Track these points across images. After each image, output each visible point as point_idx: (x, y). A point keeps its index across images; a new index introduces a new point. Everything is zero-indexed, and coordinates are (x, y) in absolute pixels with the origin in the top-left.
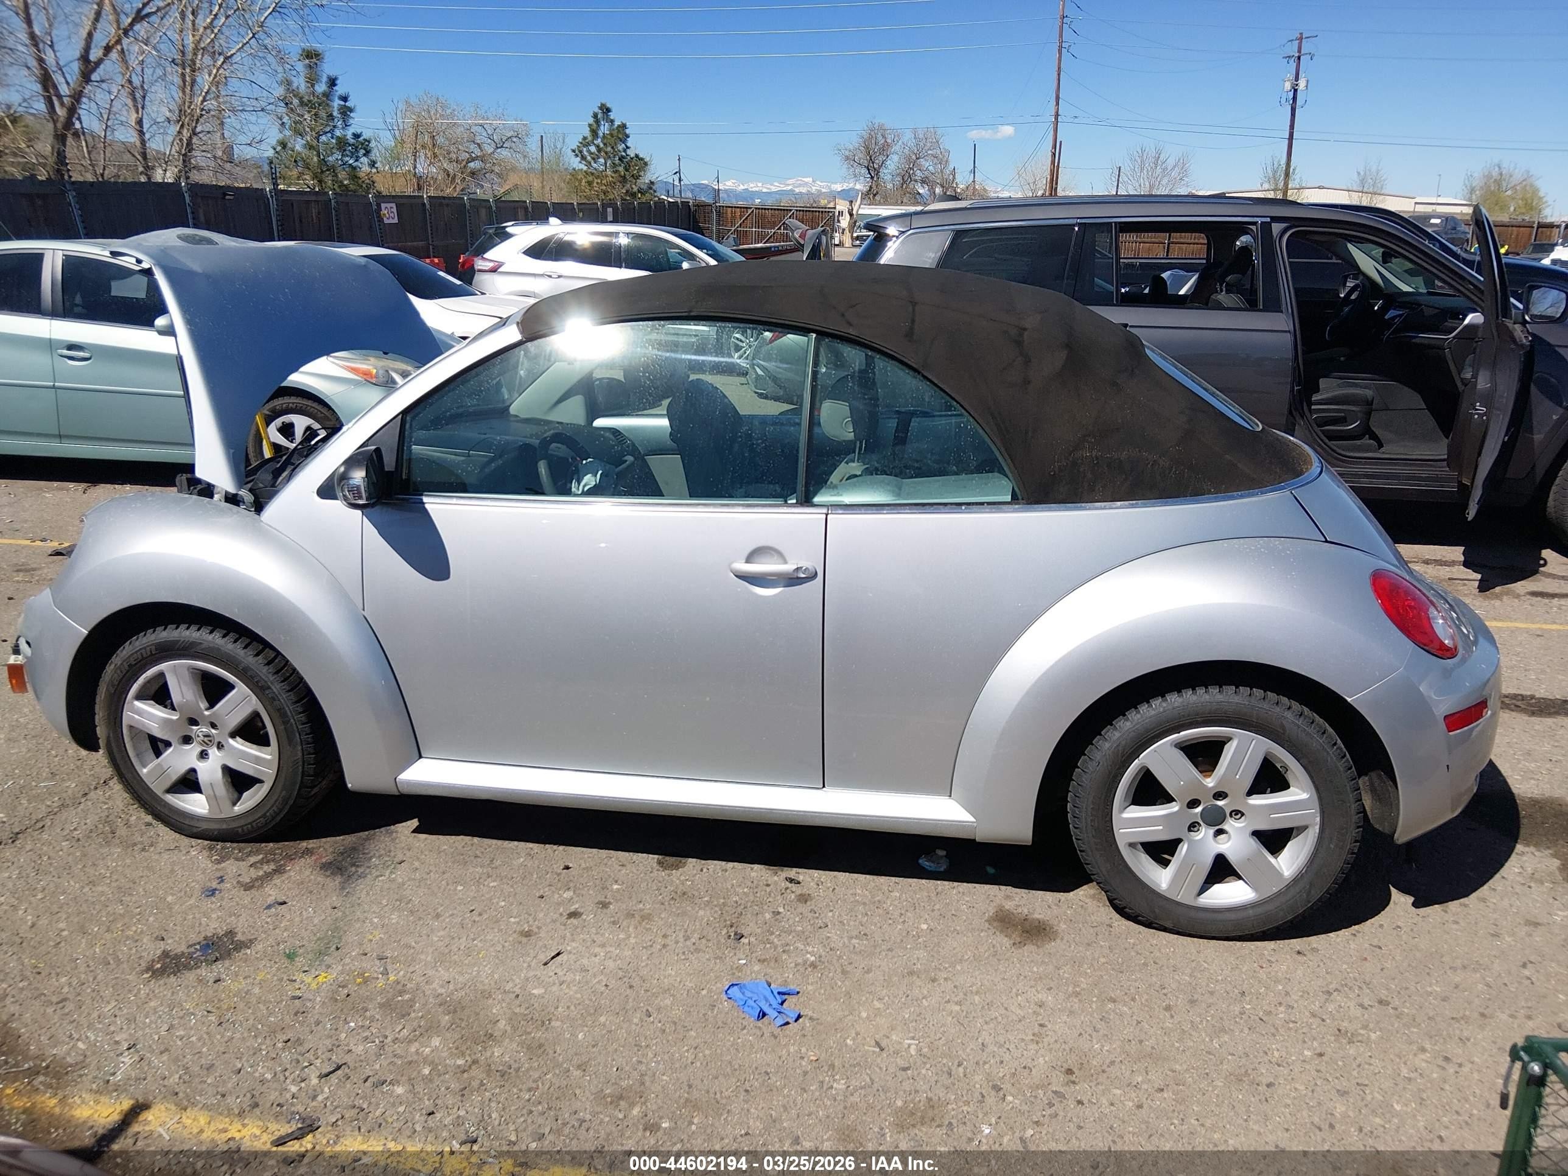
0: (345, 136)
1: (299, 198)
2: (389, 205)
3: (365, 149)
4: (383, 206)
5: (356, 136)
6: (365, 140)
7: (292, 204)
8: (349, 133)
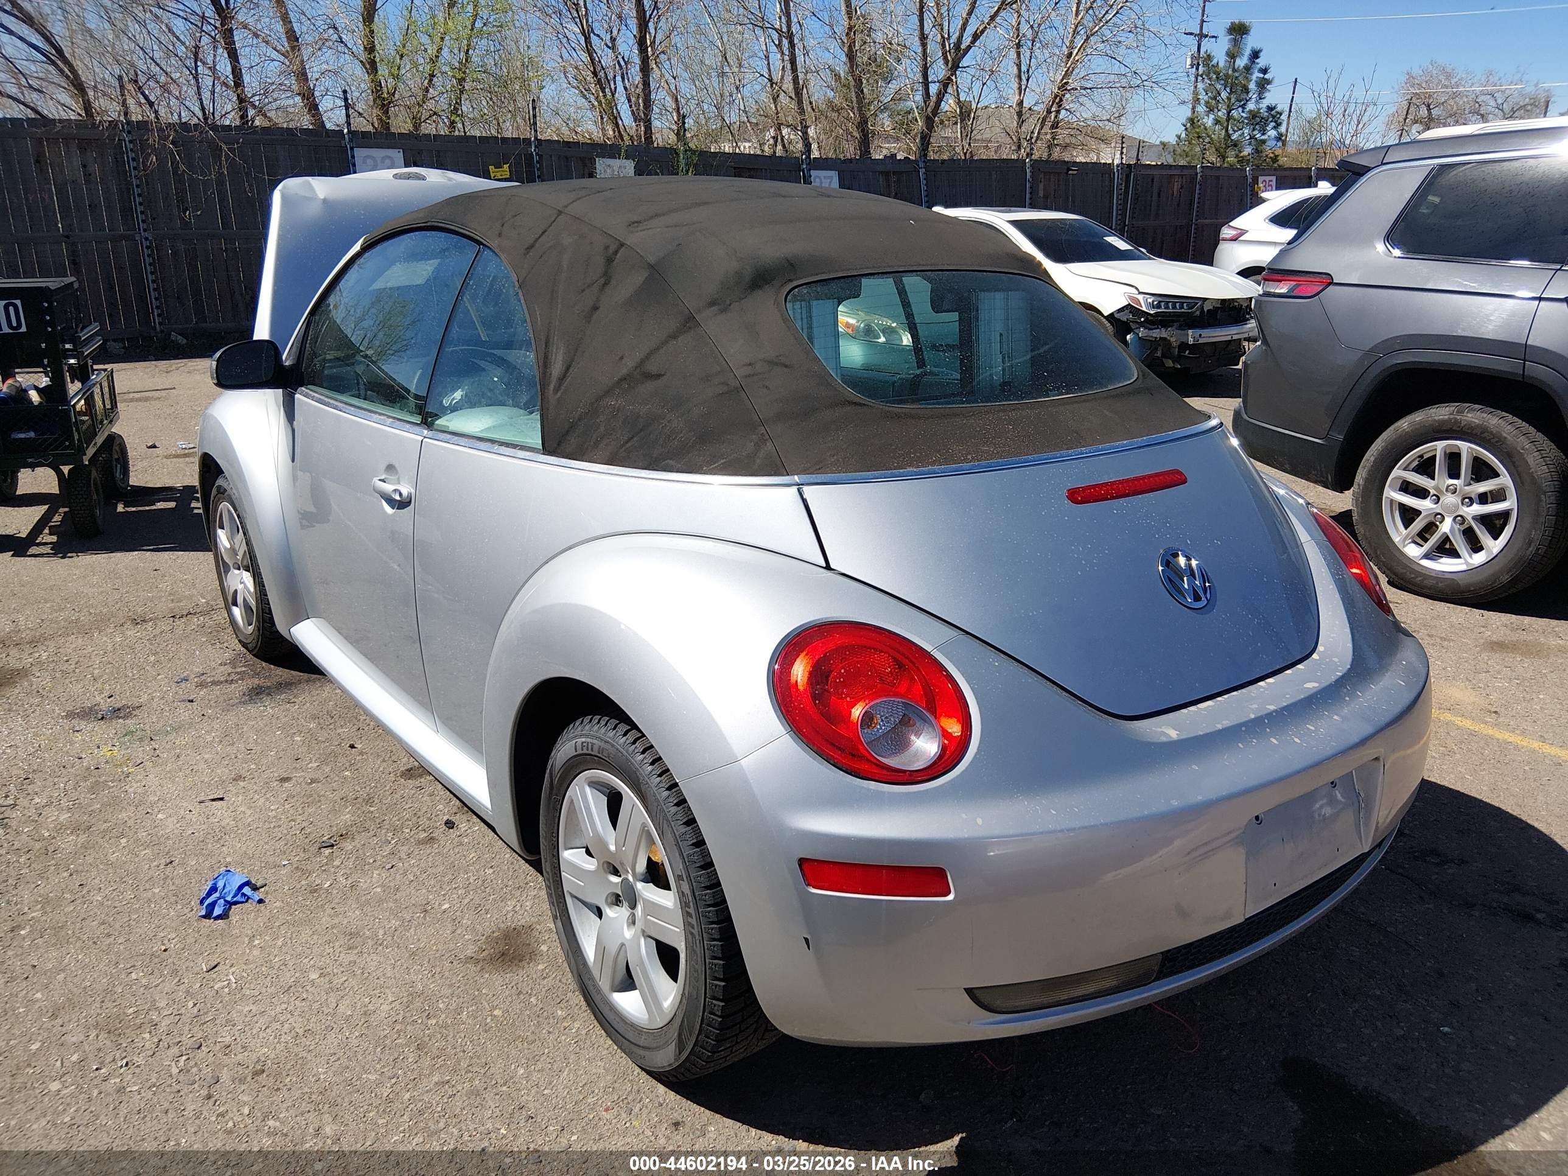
0: (1259, 109)
1: (1164, 172)
2: (1267, 178)
3: (1276, 122)
4: (1261, 179)
5: (1270, 109)
6: (1278, 113)
7: (1153, 180)
8: (1264, 104)
